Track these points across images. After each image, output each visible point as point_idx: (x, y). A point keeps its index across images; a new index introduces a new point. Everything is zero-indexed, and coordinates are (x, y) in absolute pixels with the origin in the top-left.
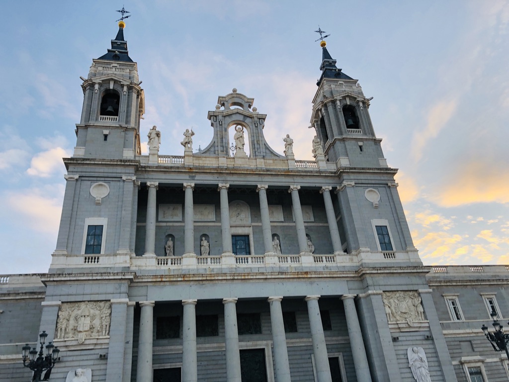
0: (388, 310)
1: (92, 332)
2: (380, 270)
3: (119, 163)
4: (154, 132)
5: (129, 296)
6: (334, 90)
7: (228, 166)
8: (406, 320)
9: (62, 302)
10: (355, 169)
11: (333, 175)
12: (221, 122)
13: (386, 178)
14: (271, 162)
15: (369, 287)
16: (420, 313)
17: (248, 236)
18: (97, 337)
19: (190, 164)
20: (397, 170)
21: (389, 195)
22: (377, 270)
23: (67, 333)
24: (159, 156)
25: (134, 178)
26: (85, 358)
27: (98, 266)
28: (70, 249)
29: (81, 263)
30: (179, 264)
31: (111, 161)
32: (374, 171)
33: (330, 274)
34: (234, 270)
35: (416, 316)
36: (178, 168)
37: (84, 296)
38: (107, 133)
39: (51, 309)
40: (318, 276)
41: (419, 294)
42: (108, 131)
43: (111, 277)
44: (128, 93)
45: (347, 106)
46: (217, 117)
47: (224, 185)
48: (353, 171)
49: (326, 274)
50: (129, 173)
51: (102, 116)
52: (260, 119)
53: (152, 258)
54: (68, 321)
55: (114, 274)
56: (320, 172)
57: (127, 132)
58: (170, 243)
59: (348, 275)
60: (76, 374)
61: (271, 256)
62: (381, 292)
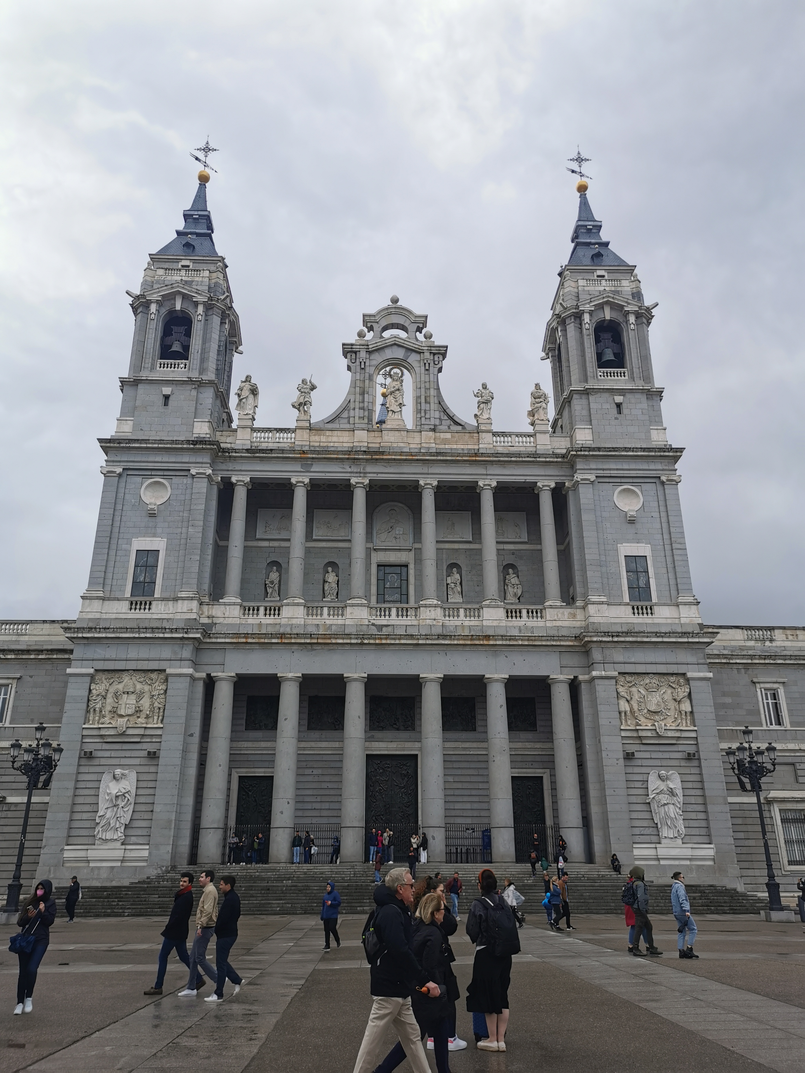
0: (624, 706)
1: (138, 717)
2: (617, 636)
3: (185, 446)
4: (247, 386)
5: (195, 664)
6: (584, 290)
7: (370, 445)
8: (654, 725)
9: (96, 670)
10: (599, 449)
11: (559, 460)
12: (363, 363)
13: (659, 467)
14: (448, 436)
15: (594, 665)
16: (683, 712)
17: (406, 566)
18: (144, 725)
19: (304, 443)
20: (681, 450)
21: (661, 498)
22: (613, 636)
23: (104, 717)
24: (254, 430)
25: (209, 471)
26: (128, 754)
27: (149, 616)
28: (108, 588)
29: (124, 611)
30: (276, 616)
31: (173, 442)
32: (635, 454)
33: (528, 640)
34: (365, 628)
35: (676, 718)
36: (283, 451)
37: (128, 662)
38: (169, 393)
39: (79, 679)
40: (508, 643)
41: (688, 680)
42: (170, 389)
43: (167, 635)
44: (206, 315)
45: (606, 322)
46: (358, 354)
47: (360, 480)
48: (594, 453)
49: (522, 640)
50: (202, 463)
51: (162, 361)
52: (434, 354)
53: (234, 604)
54: (105, 698)
55: (171, 630)
56: (535, 455)
57: (202, 389)
58: (274, 576)
59: (562, 643)
60: (114, 778)
61: (430, 606)
62: (616, 674)
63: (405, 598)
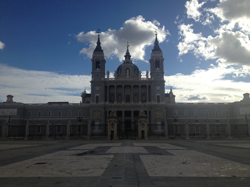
0: (155, 114)
2: (155, 106)
4: (108, 72)
5: (104, 110)
6: (154, 56)
7: (125, 80)
8: (159, 117)
10: (155, 81)
11: (149, 82)
13: (162, 83)
15: (152, 109)
17: (129, 95)
18: (99, 117)
19: (116, 80)
20: (165, 81)
21: (162, 87)
23: (95, 116)
25: (104, 85)
26: (98, 120)
27: (98, 104)
28: (93, 101)
29: (95, 104)
30: (113, 104)
31: (99, 81)
32: (159, 82)
33: (144, 106)
34: (124, 105)
36: (113, 82)
37: (97, 110)
38: (98, 74)
39: (91, 112)
41: (163, 111)
45: (157, 61)
46: (123, 67)
47: (123, 85)
51: (96, 69)
53: (108, 102)
54: (94, 114)
55: (101, 106)
56: (146, 81)
58: (112, 97)
59: (148, 107)
61: (132, 102)
62: (154, 111)
63: (129, 101)
